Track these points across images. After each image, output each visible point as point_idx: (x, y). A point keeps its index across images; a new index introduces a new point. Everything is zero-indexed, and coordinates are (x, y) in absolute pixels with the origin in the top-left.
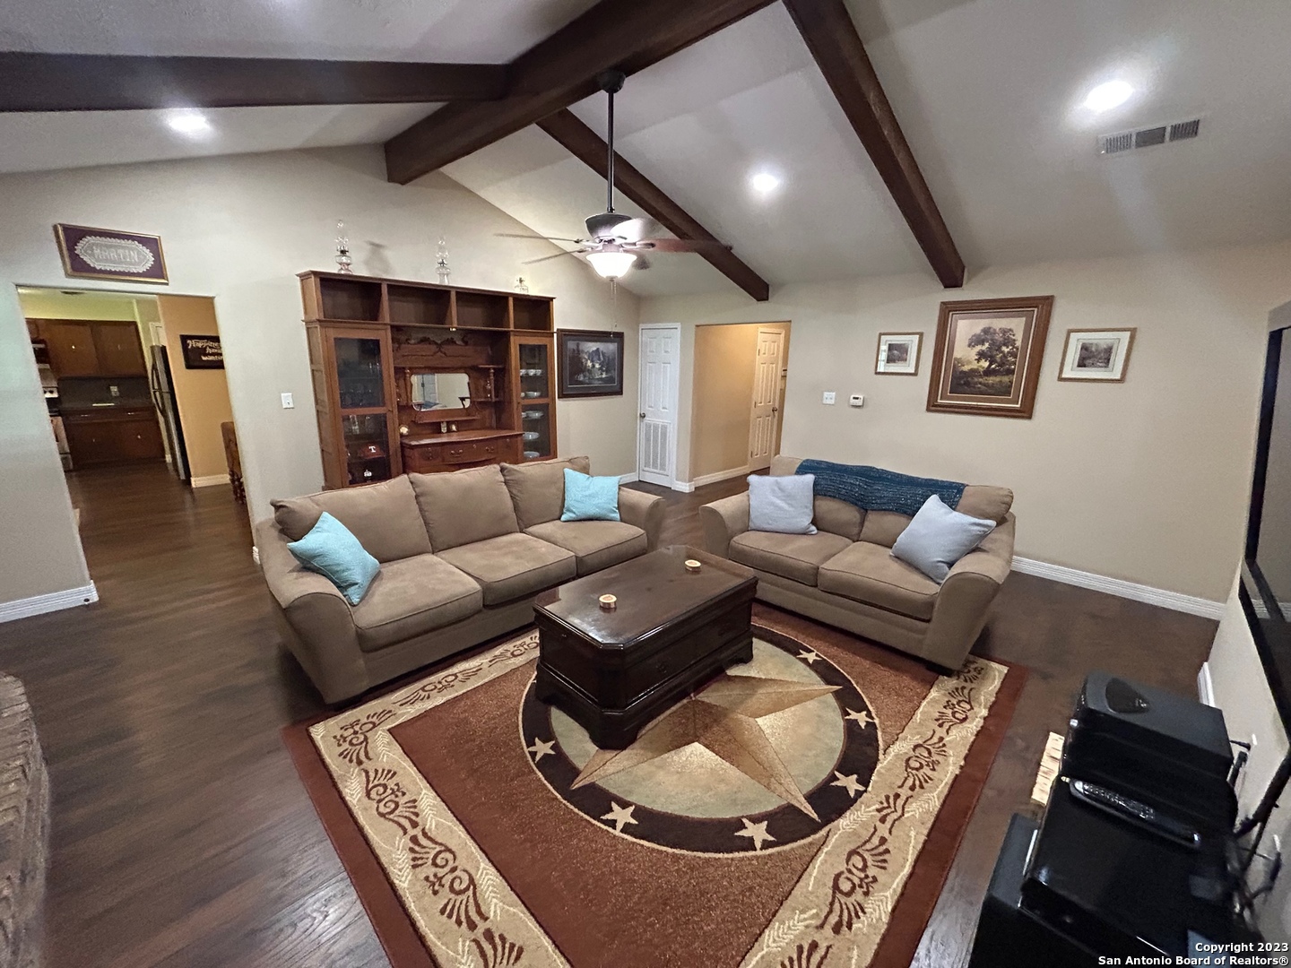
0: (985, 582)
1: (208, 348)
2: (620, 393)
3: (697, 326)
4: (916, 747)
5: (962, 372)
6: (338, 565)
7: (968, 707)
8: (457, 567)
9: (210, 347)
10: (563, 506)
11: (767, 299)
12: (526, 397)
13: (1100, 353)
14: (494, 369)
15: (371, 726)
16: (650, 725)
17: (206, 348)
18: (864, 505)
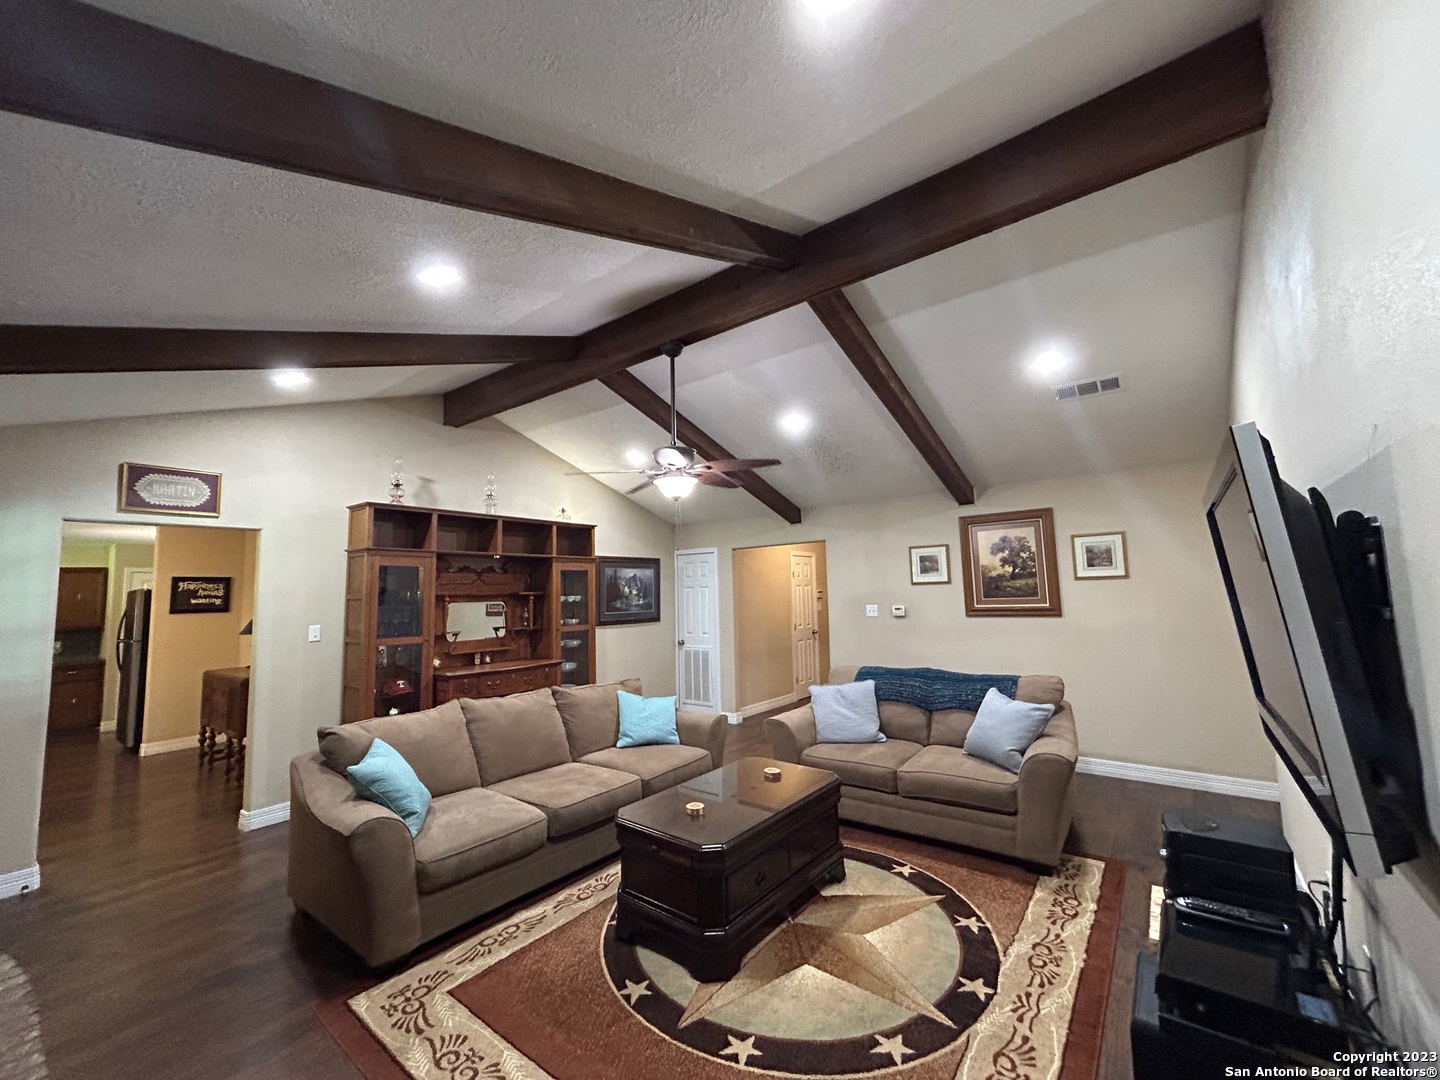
0: (1060, 761)
1: (200, 591)
2: (657, 619)
3: (734, 550)
4: (1034, 946)
5: (991, 578)
6: (398, 791)
7: (1076, 903)
8: (514, 797)
9: (203, 589)
10: (618, 731)
11: (800, 522)
12: (564, 624)
13: (1102, 554)
14: (533, 595)
15: (426, 990)
16: (750, 954)
17: (198, 591)
18: (928, 707)
